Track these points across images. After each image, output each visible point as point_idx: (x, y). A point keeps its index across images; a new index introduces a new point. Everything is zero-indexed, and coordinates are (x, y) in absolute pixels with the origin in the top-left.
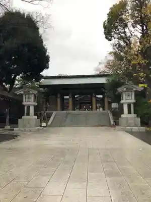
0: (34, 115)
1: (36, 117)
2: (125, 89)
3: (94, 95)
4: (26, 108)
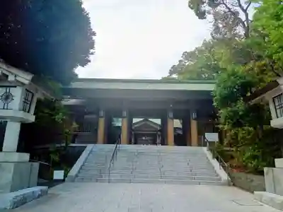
0: (18, 151)
1: (26, 156)
3: (171, 115)
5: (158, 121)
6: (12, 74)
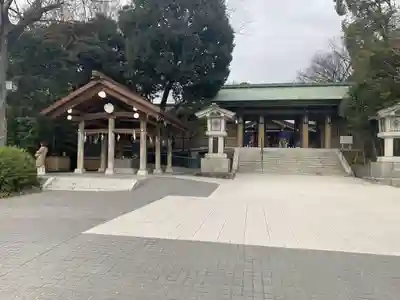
0: (224, 152)
1: (226, 156)
2: (393, 113)
3: (306, 120)
4: (211, 140)
5: (293, 122)
6: (222, 112)
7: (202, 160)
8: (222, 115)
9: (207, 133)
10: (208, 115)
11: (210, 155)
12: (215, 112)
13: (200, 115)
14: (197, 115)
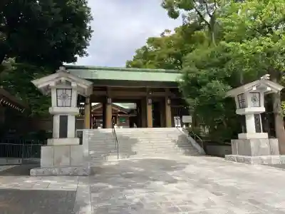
2: (254, 89)
3: (150, 102)
4: (57, 121)
6: (74, 81)
7: (43, 149)
8: (74, 85)
9: (51, 110)
10: (52, 84)
11: (57, 141)
12: (63, 79)
13: (40, 83)
14: (35, 82)
